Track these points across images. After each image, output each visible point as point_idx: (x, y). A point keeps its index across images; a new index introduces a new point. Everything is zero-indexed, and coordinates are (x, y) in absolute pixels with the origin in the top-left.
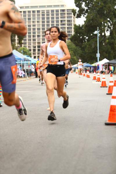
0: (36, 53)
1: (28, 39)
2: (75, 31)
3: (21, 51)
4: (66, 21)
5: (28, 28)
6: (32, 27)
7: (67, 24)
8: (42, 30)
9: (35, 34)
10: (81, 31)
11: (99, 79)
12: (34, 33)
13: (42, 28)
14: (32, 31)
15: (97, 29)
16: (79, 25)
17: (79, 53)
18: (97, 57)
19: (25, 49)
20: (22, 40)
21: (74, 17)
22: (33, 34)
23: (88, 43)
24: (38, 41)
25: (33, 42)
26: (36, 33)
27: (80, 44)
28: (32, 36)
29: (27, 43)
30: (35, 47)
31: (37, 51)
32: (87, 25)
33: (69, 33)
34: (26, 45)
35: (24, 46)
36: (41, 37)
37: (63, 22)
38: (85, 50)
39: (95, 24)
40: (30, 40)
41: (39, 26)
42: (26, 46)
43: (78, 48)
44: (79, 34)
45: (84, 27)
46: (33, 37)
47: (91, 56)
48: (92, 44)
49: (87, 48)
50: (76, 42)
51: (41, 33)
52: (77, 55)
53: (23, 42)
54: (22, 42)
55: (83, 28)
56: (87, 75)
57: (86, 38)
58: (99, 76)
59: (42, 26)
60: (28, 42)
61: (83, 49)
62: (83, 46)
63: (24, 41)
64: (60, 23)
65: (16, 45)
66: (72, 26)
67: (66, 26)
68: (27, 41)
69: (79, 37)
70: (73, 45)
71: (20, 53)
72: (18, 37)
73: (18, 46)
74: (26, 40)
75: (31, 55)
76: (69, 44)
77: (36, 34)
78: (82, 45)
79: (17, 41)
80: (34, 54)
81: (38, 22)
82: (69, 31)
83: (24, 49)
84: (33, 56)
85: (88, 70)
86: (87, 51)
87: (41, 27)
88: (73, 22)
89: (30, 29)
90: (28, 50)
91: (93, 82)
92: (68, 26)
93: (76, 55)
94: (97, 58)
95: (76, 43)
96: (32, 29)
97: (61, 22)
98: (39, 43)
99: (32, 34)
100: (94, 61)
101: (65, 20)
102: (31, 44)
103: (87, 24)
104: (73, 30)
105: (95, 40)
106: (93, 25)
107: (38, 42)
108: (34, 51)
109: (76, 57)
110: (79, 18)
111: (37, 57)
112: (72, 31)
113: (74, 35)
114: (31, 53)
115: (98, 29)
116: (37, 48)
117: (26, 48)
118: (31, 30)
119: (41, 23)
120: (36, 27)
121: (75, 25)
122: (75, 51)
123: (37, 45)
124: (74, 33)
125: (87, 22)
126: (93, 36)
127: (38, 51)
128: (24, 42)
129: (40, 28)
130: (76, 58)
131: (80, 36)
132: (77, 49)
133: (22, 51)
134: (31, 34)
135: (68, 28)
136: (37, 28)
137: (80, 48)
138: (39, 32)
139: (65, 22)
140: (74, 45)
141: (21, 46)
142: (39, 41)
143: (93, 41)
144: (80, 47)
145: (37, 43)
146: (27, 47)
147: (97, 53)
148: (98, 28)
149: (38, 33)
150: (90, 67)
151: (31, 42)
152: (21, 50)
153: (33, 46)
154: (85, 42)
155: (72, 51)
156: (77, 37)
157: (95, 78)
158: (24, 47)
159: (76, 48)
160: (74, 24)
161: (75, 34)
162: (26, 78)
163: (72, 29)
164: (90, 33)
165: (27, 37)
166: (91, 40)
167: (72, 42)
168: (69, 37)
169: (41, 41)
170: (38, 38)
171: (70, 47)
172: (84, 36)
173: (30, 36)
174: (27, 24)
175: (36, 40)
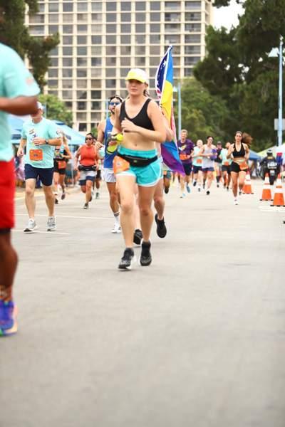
0: (86, 113)
1: (63, 69)
2: (211, 48)
4: (183, 16)
5: (64, 37)
6: (75, 33)
7: (186, 24)
8: (107, 42)
9: (86, 54)
10: (227, 46)
11: (278, 197)
12: (82, 51)
13: (107, 36)
14: (75, 44)
15: (279, 41)
16: (224, 29)
17: (221, 117)
18: (276, 128)
19: (53, 101)
20: (43, 74)
21: (206, 4)
22: (78, 54)
23: (249, 87)
24: (92, 75)
25: (78, 80)
26: (89, 51)
27: (225, 88)
28: (75, 62)
29: (60, 84)
30: (84, 95)
31: (89, 109)
32: (249, 28)
33: (190, 53)
34: (57, 87)
35: (49, 92)
36: (104, 65)
37: (173, 20)
38: (240, 107)
39: (272, 28)
40: (69, 73)
41: (97, 31)
42: (56, 93)
43: (218, 102)
44: (221, 57)
45: (239, 35)
46: (78, 65)
47: (259, 127)
48: (261, 88)
49: (245, 100)
50: (213, 81)
51: (104, 51)
52: (214, 122)
53: (46, 77)
54: (42, 78)
57: (242, 68)
58: (281, 187)
59: (107, 31)
60: (63, 80)
61: (233, 103)
62: (232, 95)
63: (49, 76)
64: (163, 21)
66: (200, 31)
67: (183, 32)
68: (60, 77)
69: (222, 66)
70: (202, 92)
72: (31, 62)
74: (55, 73)
75: (72, 119)
76: (191, 88)
77: (89, 55)
78: (232, 92)
80: (79, 115)
81: (94, 16)
82: (191, 48)
83: (48, 100)
84: (76, 122)
86: (246, 111)
87: (104, 33)
88: (203, 21)
89: (69, 40)
90: (62, 105)
91: (260, 207)
92: (188, 33)
93: (212, 121)
94: (276, 132)
95: (211, 83)
96: (75, 40)
97: (166, 20)
98: (96, 82)
99: (75, 55)
100: (266, 142)
101: (179, 14)
102: (71, 87)
103: (247, 25)
104: (203, 43)
105: (270, 78)
106: (264, 29)
107: (92, 80)
108: (79, 108)
109: (211, 128)
110: (223, 7)
111: (89, 127)
112: (199, 46)
113: (205, 59)
114: (71, 113)
115: (281, 43)
116: (89, 99)
117: (57, 99)
118: (71, 43)
119: (104, 21)
120: (89, 33)
121: (210, 30)
122: (208, 110)
123: (89, 88)
124: (208, 53)
125: (247, 20)
126: (265, 65)
127: (93, 108)
128: (50, 78)
129: (100, 37)
130: (211, 131)
131: (225, 63)
132: (216, 103)
134: (71, 54)
135: (186, 36)
136: (93, 37)
137: (225, 101)
139: (180, 20)
140: (207, 90)
142: (98, 78)
143: (266, 79)
144: (224, 98)
145: (89, 83)
146: (60, 96)
147: (277, 117)
148: (282, 38)
149: (93, 53)
150: (255, 160)
151: (71, 80)
153: (78, 91)
154: (240, 81)
155: (198, 109)
156: (217, 66)
157: (266, 195)
158: (50, 95)
159: (210, 101)
160: (206, 26)
161: (209, 56)
163: (200, 42)
164: (258, 55)
165: (60, 62)
166: (260, 76)
167: (199, 82)
168: (191, 67)
169: (103, 77)
170: (93, 67)
171: (193, 97)
172: (238, 65)
173: (68, 62)
174: (61, 22)
175: (89, 73)
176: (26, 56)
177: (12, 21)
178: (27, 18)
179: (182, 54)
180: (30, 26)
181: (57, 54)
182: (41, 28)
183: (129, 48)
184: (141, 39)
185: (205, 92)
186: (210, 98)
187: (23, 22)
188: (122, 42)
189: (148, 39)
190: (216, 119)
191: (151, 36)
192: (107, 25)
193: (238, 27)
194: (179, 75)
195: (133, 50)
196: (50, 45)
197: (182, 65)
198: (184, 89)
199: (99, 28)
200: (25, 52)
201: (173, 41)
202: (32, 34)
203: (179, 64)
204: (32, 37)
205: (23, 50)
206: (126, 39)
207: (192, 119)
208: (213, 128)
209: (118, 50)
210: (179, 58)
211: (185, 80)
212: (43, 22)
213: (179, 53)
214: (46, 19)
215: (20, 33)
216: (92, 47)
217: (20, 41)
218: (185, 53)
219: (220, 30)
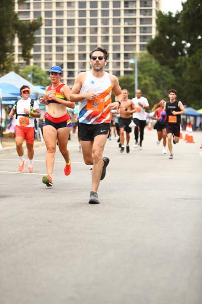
0: (63, 80)
1: (45, 46)
2: (160, 29)
3: (27, 76)
4: (138, 4)
5: (45, 20)
6: (54, 17)
7: (141, 10)
8: (79, 24)
9: (62, 33)
10: (173, 27)
12: (60, 31)
13: (79, 20)
14: (54, 26)
16: (170, 13)
17: (168, 83)
19: (38, 70)
20: (30, 49)
22: (57, 33)
23: (191, 59)
24: (68, 50)
25: (56, 54)
26: (65, 31)
27: (172, 59)
28: (54, 40)
29: (43, 57)
31: (65, 77)
32: (190, 13)
33: (144, 32)
34: (40, 60)
35: (35, 64)
36: (77, 42)
37: (130, 6)
38: (183, 75)
40: (49, 48)
41: (71, 15)
42: (39, 64)
43: (166, 70)
44: (168, 36)
45: (182, 18)
46: (57, 42)
48: (199, 60)
49: (187, 70)
50: (162, 55)
51: (77, 31)
52: (163, 86)
53: (32, 52)
54: (29, 52)
55: (179, 21)
56: (187, 135)
57: (184, 44)
59: (80, 16)
60: (45, 54)
61: (177, 72)
62: (177, 65)
63: (34, 51)
65: (16, 61)
66: (151, 15)
67: (138, 15)
68: (43, 52)
69: (170, 42)
70: (153, 63)
71: (26, 79)
72: (21, 40)
73: (21, 63)
74: (39, 48)
76: (145, 60)
77: (65, 35)
78: (177, 63)
79: (17, 51)
81: (69, 4)
82: (145, 28)
83: (34, 70)
85: (190, 124)
86: (188, 78)
87: (76, 17)
88: (154, 7)
89: (49, 23)
90: (44, 73)
91: (201, 153)
92: (142, 17)
93: (161, 86)
95: (160, 56)
96: (54, 23)
97: (125, 7)
98: (71, 56)
99: (54, 35)
101: (135, 2)
102: (51, 59)
103: (189, 10)
104: (154, 25)
107: (68, 54)
109: (160, 91)
112: (151, 27)
113: (157, 38)
116: (65, 69)
117: (40, 69)
118: (51, 25)
119: (77, 8)
120: (65, 17)
121: (159, 14)
122: (158, 77)
123: (65, 61)
124: (158, 32)
125: (189, 6)
127: (68, 76)
128: (36, 53)
129: (73, 20)
130: (161, 93)
131: (171, 40)
132: (164, 72)
133: (29, 76)
134: (51, 34)
135: (141, 20)
136: (68, 20)
137: (171, 71)
138: (71, 31)
139: (136, 7)
140: (157, 61)
141: (28, 63)
142: (72, 52)
144: (171, 68)
145: (65, 57)
146: (43, 66)
149: (68, 33)
150: (195, 117)
151: (51, 54)
152: (27, 73)
153: (57, 63)
154: (183, 54)
155: (150, 76)
156: (165, 42)
158: (36, 66)
159: (160, 70)
160: (156, 11)
161: (159, 34)
162: (40, 141)
163: (151, 23)
164: (197, 34)
165: (43, 40)
166: (198, 50)
167: (151, 55)
168: (145, 43)
169: (76, 51)
170: (69, 44)
171: (146, 67)
172: (181, 41)
173: (49, 40)
174: (43, 9)
175: (65, 49)
176: (16, 35)
177: (5, 8)
178: (16, 6)
179: (138, 33)
180: (19, 12)
181: (40, 34)
182: (28, 13)
183: (96, 29)
184: (105, 22)
185: (156, 63)
186: (160, 67)
187: (14, 9)
188: (91, 24)
189: (111, 22)
190: (165, 84)
191: (114, 19)
192: (80, 11)
193: (182, 11)
194: (135, 50)
195: (99, 31)
196: (35, 26)
197: (138, 42)
198: (140, 61)
199: (73, 13)
200: (15, 33)
201: (131, 23)
202: (21, 18)
203: (135, 41)
204: (21, 21)
205: (14, 31)
206: (94, 22)
207: (146, 85)
208: (163, 91)
209: (88, 31)
210: (135, 37)
211: (140, 54)
212: (29, 8)
213: (135, 33)
214: (32, 6)
215: (12, 18)
216: (68, 28)
217: (11, 24)
218: (140, 32)
219: (168, 14)
